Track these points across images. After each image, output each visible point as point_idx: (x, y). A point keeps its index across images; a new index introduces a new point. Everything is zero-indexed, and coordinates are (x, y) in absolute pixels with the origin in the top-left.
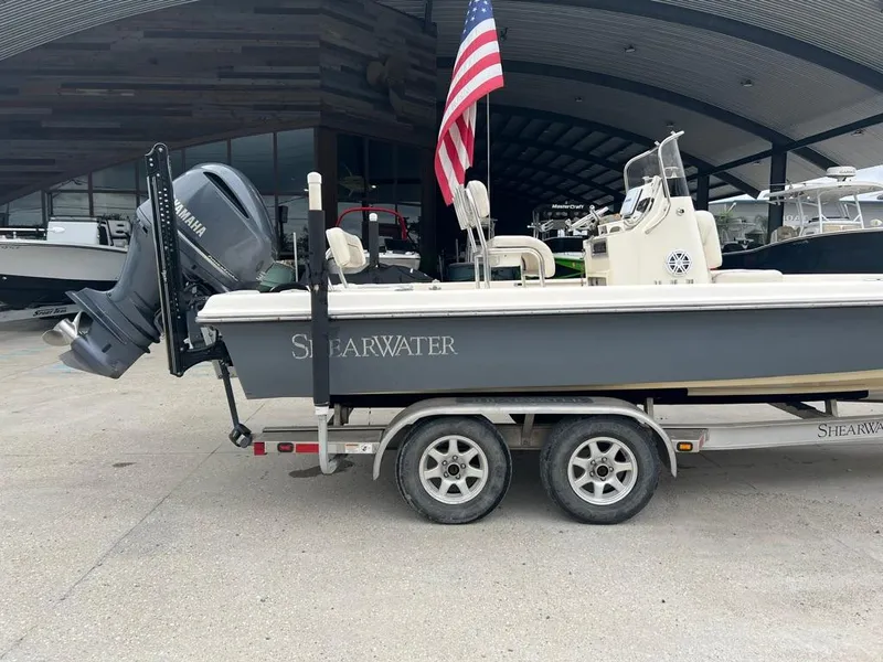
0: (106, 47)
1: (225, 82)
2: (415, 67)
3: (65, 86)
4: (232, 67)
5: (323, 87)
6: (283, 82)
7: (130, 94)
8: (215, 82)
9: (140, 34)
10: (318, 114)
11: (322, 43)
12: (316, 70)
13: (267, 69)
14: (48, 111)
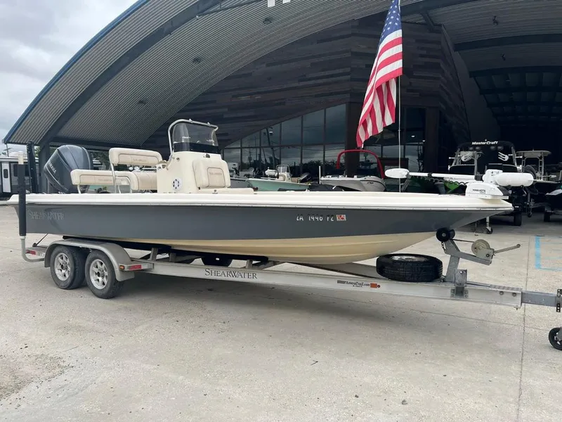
0: (250, 74)
1: (302, 84)
2: (422, 56)
3: (234, 96)
4: (305, 76)
5: (352, 80)
6: (330, 80)
7: (258, 97)
8: (296, 84)
9: (264, 65)
10: (348, 96)
11: (352, 53)
12: (348, 70)
13: (323, 74)
14: (226, 110)
